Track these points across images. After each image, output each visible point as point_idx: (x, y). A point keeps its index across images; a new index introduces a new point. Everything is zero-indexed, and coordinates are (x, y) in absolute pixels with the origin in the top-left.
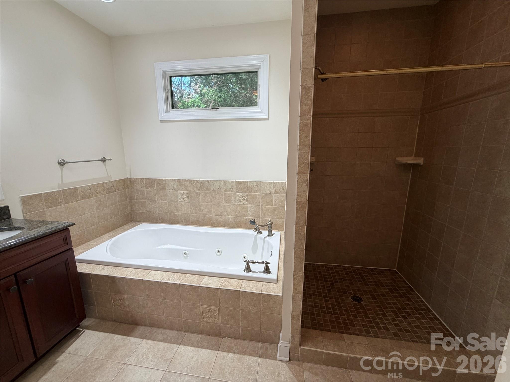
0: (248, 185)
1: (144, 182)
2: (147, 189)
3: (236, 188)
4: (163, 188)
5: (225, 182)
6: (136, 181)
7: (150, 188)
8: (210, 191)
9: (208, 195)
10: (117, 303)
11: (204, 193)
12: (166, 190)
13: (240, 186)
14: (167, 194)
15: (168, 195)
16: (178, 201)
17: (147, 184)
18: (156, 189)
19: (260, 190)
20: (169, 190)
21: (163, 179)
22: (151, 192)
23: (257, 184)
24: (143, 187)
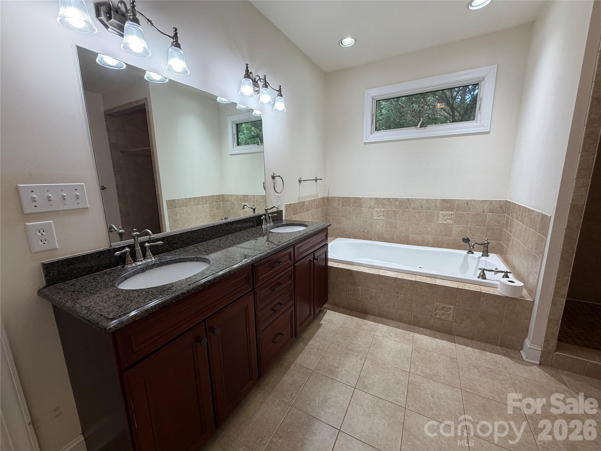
0: (455, 204)
1: (341, 200)
2: (343, 207)
3: (440, 206)
4: (359, 206)
5: (427, 201)
6: (333, 200)
7: (346, 206)
8: (409, 209)
9: (407, 213)
10: (351, 293)
11: (402, 211)
12: (362, 207)
13: (445, 204)
14: (363, 211)
15: (363, 213)
16: (372, 219)
17: (344, 202)
18: (352, 207)
19: (470, 208)
20: (365, 208)
21: (360, 197)
22: (346, 209)
23: (467, 202)
24: (339, 205)
